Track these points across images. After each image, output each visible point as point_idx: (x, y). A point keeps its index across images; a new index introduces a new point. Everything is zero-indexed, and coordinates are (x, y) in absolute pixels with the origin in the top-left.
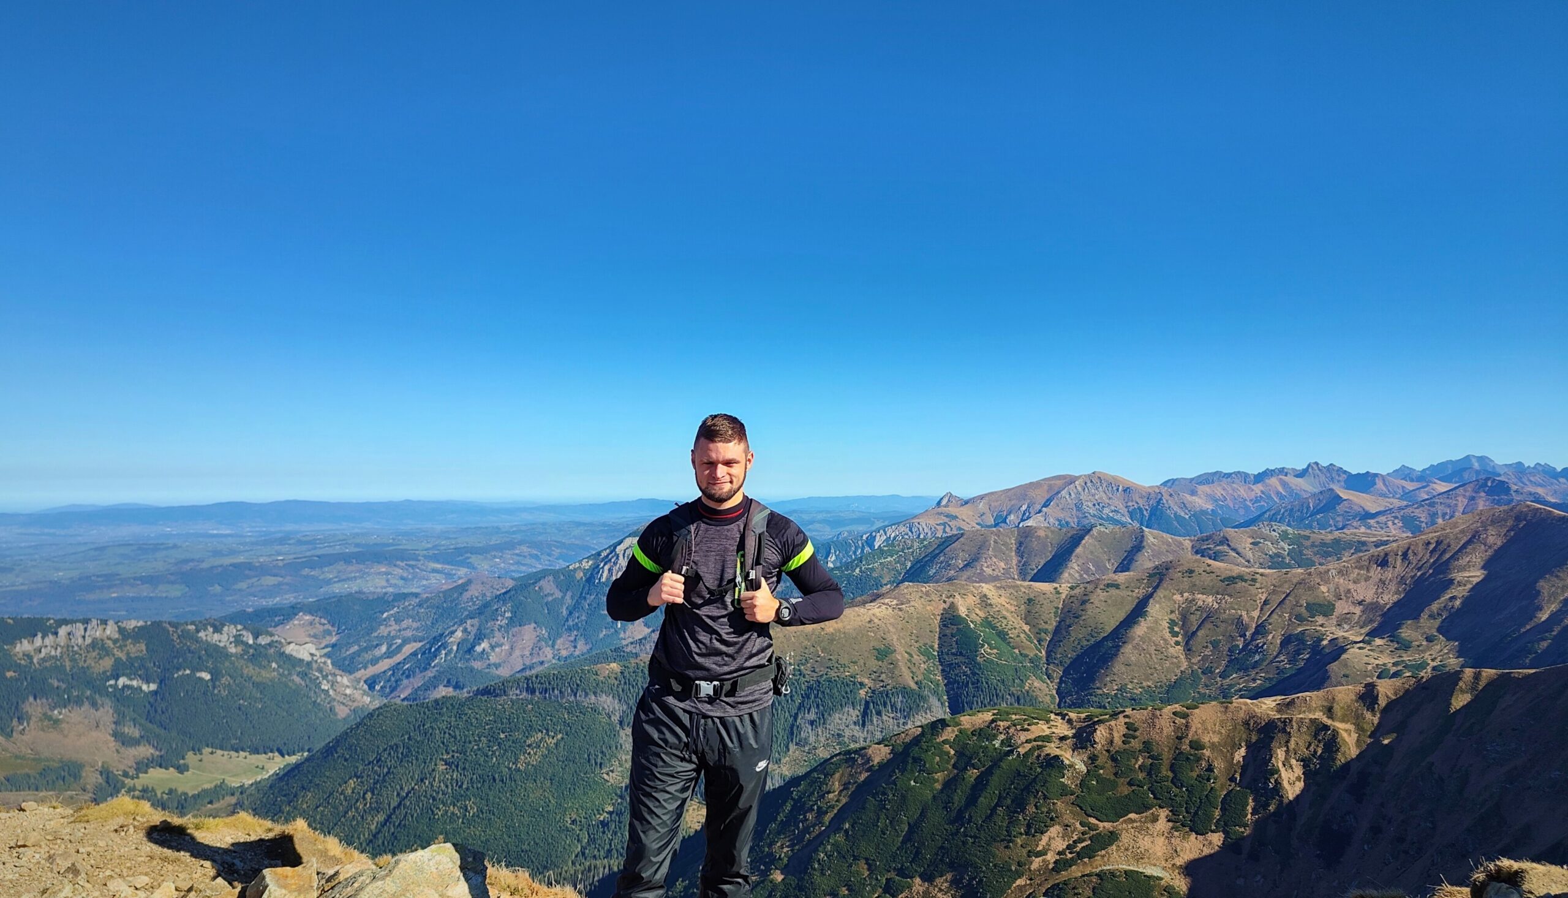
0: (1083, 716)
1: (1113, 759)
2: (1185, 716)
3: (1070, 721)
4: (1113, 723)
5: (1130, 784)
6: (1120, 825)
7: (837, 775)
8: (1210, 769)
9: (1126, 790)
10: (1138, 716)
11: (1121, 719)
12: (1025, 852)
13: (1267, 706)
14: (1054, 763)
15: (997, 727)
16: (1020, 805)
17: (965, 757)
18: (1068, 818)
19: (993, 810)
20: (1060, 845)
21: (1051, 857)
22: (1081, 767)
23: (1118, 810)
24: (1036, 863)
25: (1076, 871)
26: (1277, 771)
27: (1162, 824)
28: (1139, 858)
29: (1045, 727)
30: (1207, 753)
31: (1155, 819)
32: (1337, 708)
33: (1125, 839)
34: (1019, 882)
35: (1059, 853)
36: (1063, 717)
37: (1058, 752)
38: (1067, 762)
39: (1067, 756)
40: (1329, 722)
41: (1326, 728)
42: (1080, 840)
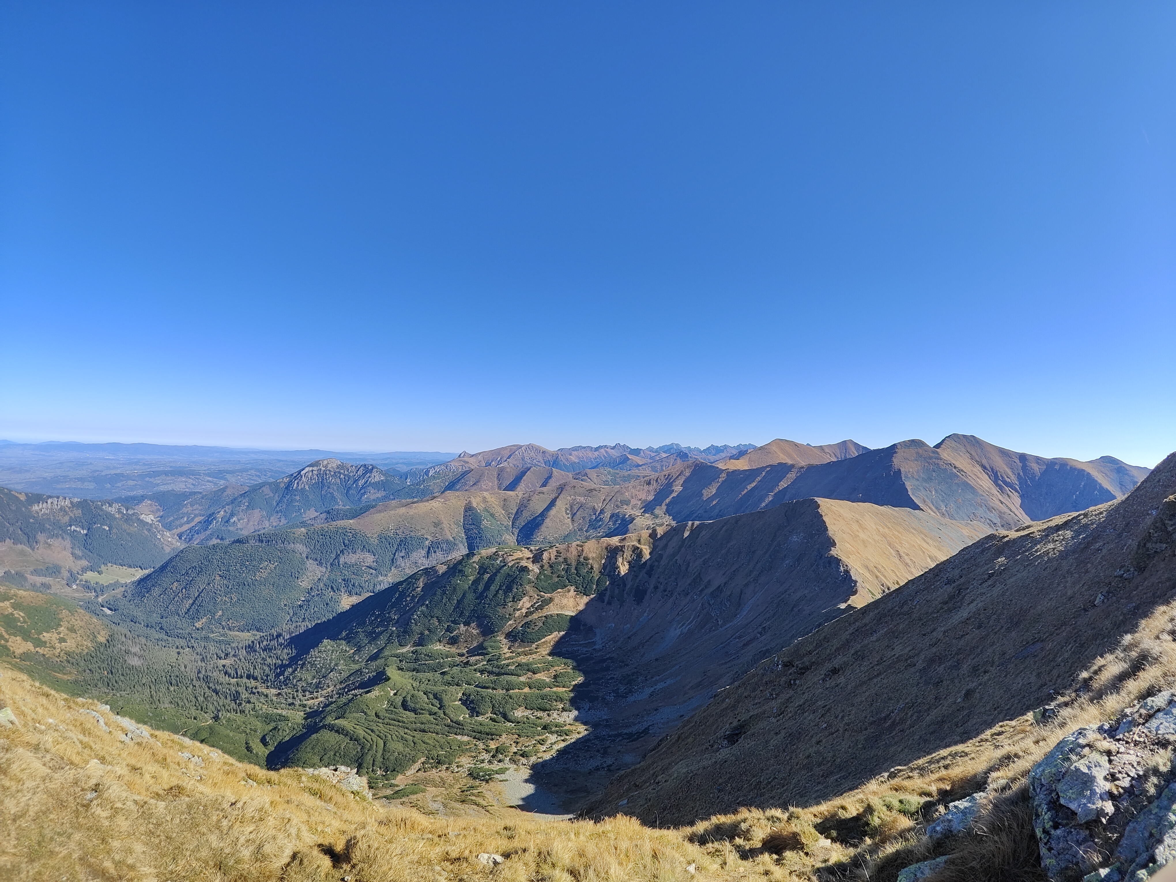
0: (537, 548)
1: (551, 566)
2: (582, 546)
3: (531, 551)
4: (551, 550)
5: (558, 577)
6: (554, 594)
7: (421, 580)
8: (592, 568)
9: (557, 580)
10: (562, 547)
11: (554, 549)
12: (512, 609)
13: (615, 541)
14: (525, 569)
15: (498, 555)
16: (509, 589)
17: (483, 570)
18: (531, 593)
19: (497, 592)
20: (528, 605)
21: (524, 611)
22: (537, 571)
23: (554, 588)
24: (518, 613)
25: (535, 616)
26: (619, 567)
27: (572, 593)
28: (562, 608)
29: (520, 554)
30: (590, 561)
31: (569, 591)
32: (642, 540)
33: (556, 600)
34: (510, 622)
35: (528, 609)
36: (528, 549)
37: (526, 564)
38: (531, 569)
39: (531, 566)
40: (639, 546)
41: (638, 548)
42: (537, 602)
